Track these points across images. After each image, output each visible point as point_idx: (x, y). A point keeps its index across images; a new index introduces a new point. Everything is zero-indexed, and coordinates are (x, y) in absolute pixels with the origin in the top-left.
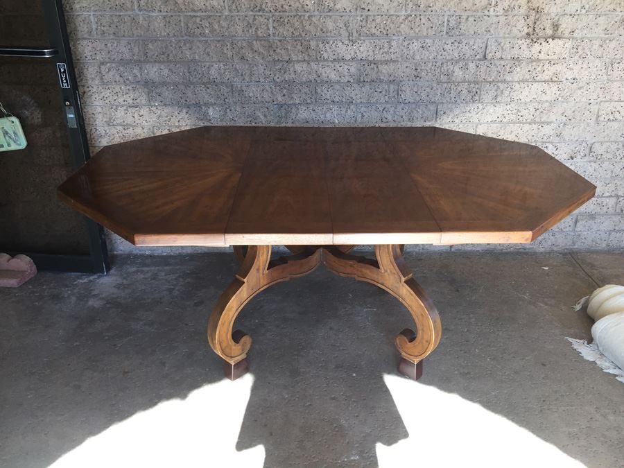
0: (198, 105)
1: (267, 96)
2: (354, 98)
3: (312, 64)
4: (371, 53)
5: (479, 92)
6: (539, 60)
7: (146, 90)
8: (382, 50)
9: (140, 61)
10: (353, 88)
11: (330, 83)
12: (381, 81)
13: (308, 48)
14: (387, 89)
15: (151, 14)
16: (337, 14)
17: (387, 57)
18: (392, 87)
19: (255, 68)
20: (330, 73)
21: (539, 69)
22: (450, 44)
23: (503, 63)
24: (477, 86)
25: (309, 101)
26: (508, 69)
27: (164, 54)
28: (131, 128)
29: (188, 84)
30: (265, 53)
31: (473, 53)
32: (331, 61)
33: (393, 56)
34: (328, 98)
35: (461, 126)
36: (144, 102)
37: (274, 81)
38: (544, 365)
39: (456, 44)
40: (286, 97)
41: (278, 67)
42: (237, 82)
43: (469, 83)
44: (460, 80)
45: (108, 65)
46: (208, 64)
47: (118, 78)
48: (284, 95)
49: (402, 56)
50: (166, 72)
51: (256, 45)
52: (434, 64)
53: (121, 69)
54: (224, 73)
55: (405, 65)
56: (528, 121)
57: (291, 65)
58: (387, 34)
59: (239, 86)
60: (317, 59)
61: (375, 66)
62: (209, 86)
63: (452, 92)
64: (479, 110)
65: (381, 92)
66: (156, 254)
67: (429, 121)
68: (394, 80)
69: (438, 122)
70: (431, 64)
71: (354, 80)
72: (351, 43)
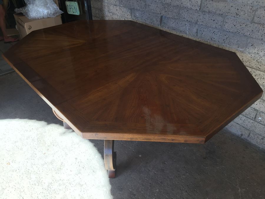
1: (158, 10)
2: (199, 21)
10: (199, 15)
14: (218, 19)
25: (176, 18)
34: (185, 17)
36: (118, 4)
48: (166, 11)
63: (260, 31)
65: (214, 20)
67: (241, 48)
68: (222, 14)
69: (247, 50)
70: (249, 7)
71: (200, 9)
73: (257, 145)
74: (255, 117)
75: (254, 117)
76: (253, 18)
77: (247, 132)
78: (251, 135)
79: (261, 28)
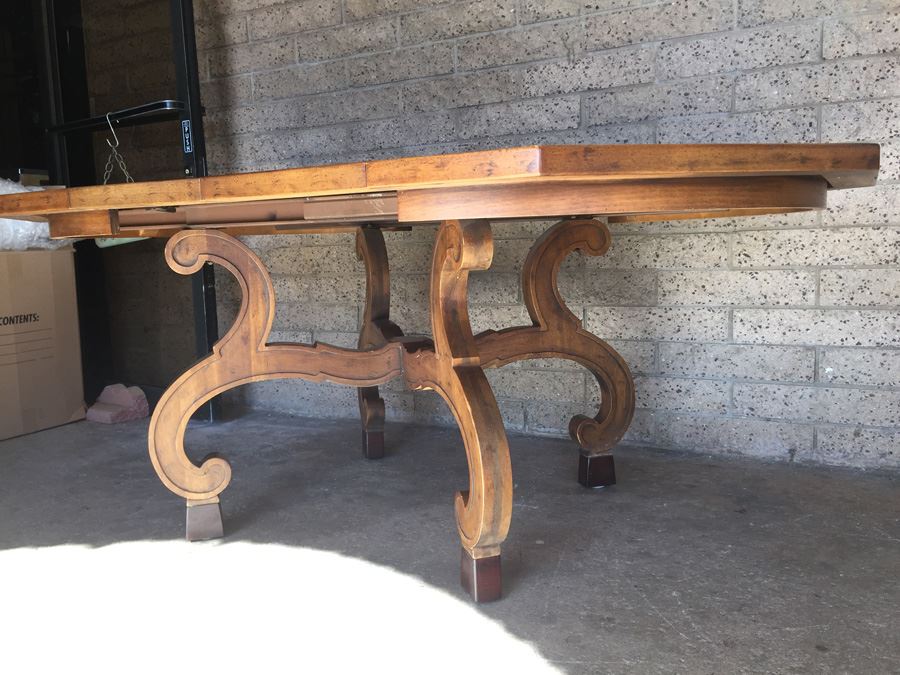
3: (513, 106)
4: (604, 77)
5: (815, 124)
8: (623, 70)
9: (297, 129)
11: (540, 134)
12: (624, 122)
13: (507, 82)
14: (636, 134)
15: (312, 64)
16: (549, 23)
17: (632, 79)
19: (434, 122)
20: (539, 117)
22: (747, 41)
23: (862, 63)
24: (810, 113)
26: (874, 73)
27: (323, 115)
29: (349, 153)
30: (447, 98)
31: (797, 53)
32: (542, 97)
33: (644, 78)
37: (459, 138)
38: (822, 649)
39: (759, 40)
41: (465, 117)
42: (410, 145)
43: (794, 108)
44: (775, 106)
45: (263, 137)
46: (374, 122)
47: (272, 154)
50: (324, 138)
51: (435, 87)
53: (276, 141)
54: (393, 134)
55: (666, 89)
57: (483, 111)
58: (630, 42)
59: (411, 150)
60: (520, 97)
61: (612, 96)
62: (374, 154)
63: (759, 127)
65: (626, 141)
68: (646, 118)
70: (713, 82)
71: (579, 124)
72: (572, 65)
73: (848, 464)
74: (816, 372)
75: (810, 372)
76: (733, 103)
77: (807, 434)
78: (818, 438)
79: (759, 117)
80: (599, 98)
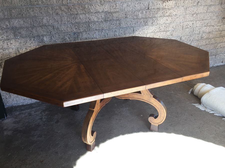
0: (38, 36)
1: (69, 30)
2: (104, 27)
3: (87, 15)
4: (109, 9)
5: (147, 22)
6: (165, 9)
7: (13, 32)
8: (113, 8)
9: (9, 19)
10: (103, 24)
11: (94, 22)
12: (114, 20)
13: (85, 8)
14: (116, 23)
17: (116, 10)
18: (118, 22)
19: (63, 18)
20: (94, 18)
21: (165, 12)
22: (137, 4)
23: (154, 10)
24: (146, 20)
25: (87, 30)
26: (156, 12)
27: (20, 14)
28: (7, 50)
29: (33, 27)
30: (66, 11)
31: (144, 7)
32: (94, 13)
33: (117, 10)
34: (94, 28)
35: (142, 35)
36: (12, 37)
37: (72, 23)
38: (192, 115)
39: (139, 4)
40: (77, 29)
41: (73, 17)
42: (56, 24)
43: (144, 18)
44: (141, 18)
46: (42, 17)
48: (76, 29)
49: (120, 9)
50: (22, 22)
51: (63, 8)
52: (132, 12)
54: (49, 21)
55: (122, 13)
56: (163, 31)
57: (78, 15)
59: (57, 26)
60: (88, 12)
61: (111, 14)
62: (43, 27)
63: (138, 22)
64: (147, 28)
65: (113, 24)
66: (25, 104)
67: (131, 34)
68: (118, 19)
69: (134, 34)
72: (101, 5)
80: (108, 14)
